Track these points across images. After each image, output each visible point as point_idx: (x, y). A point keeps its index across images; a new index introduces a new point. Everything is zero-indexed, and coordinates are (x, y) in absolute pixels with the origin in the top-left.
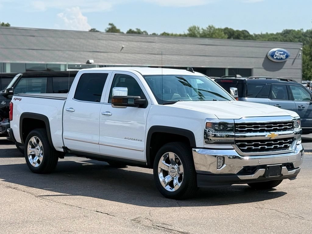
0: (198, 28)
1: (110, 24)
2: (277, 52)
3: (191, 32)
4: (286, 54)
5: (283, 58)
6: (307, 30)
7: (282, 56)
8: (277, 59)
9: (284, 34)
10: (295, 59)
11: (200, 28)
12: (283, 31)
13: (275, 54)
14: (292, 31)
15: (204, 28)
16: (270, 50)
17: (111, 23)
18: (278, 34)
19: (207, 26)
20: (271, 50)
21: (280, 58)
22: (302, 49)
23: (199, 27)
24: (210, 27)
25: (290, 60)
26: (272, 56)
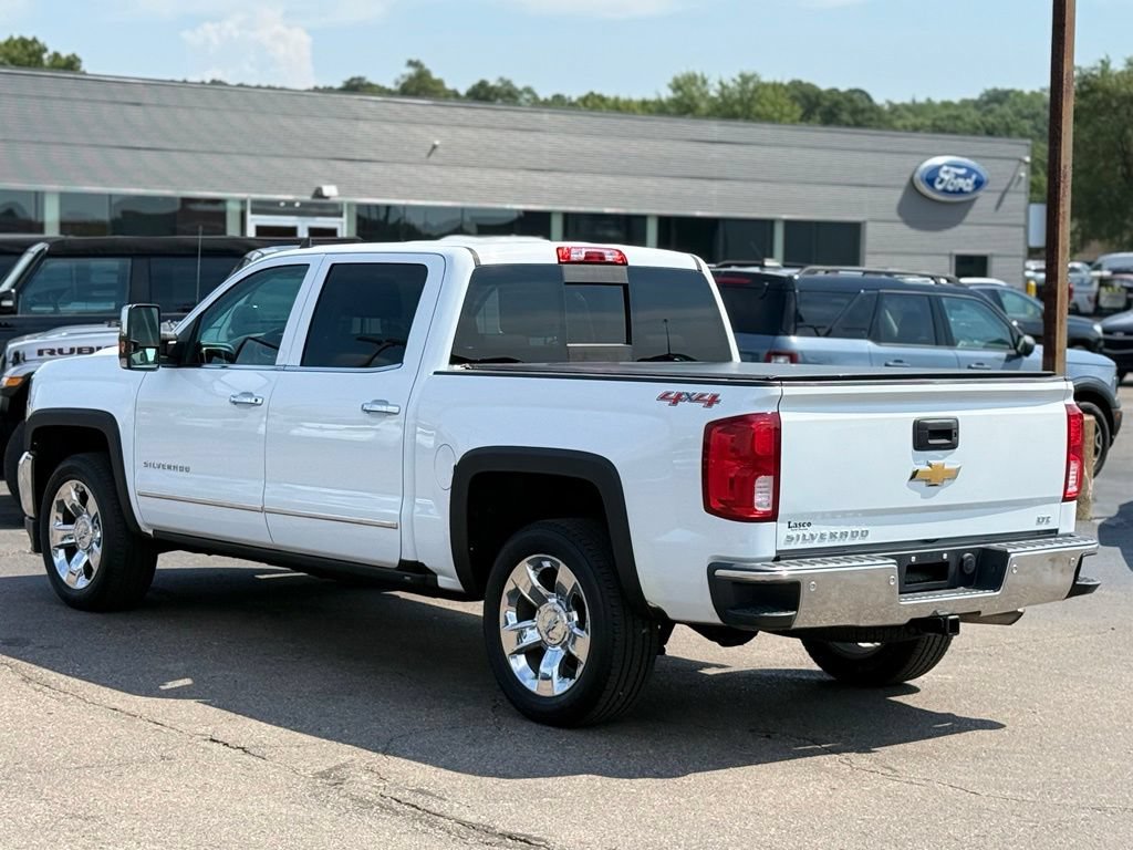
0: (704, 82)
1: (411, 63)
2: (945, 168)
3: (680, 93)
4: (974, 177)
5: (966, 189)
7: (961, 183)
8: (945, 191)
9: (987, 103)
10: (1004, 193)
11: (710, 82)
12: (982, 96)
13: (938, 176)
14: (1012, 95)
15: (725, 82)
16: (921, 163)
17: (414, 58)
18: (965, 103)
19: (736, 76)
20: (925, 160)
21: (957, 189)
22: (1028, 159)
23: (706, 76)
24: (745, 79)
25: (989, 194)
26: (930, 181)
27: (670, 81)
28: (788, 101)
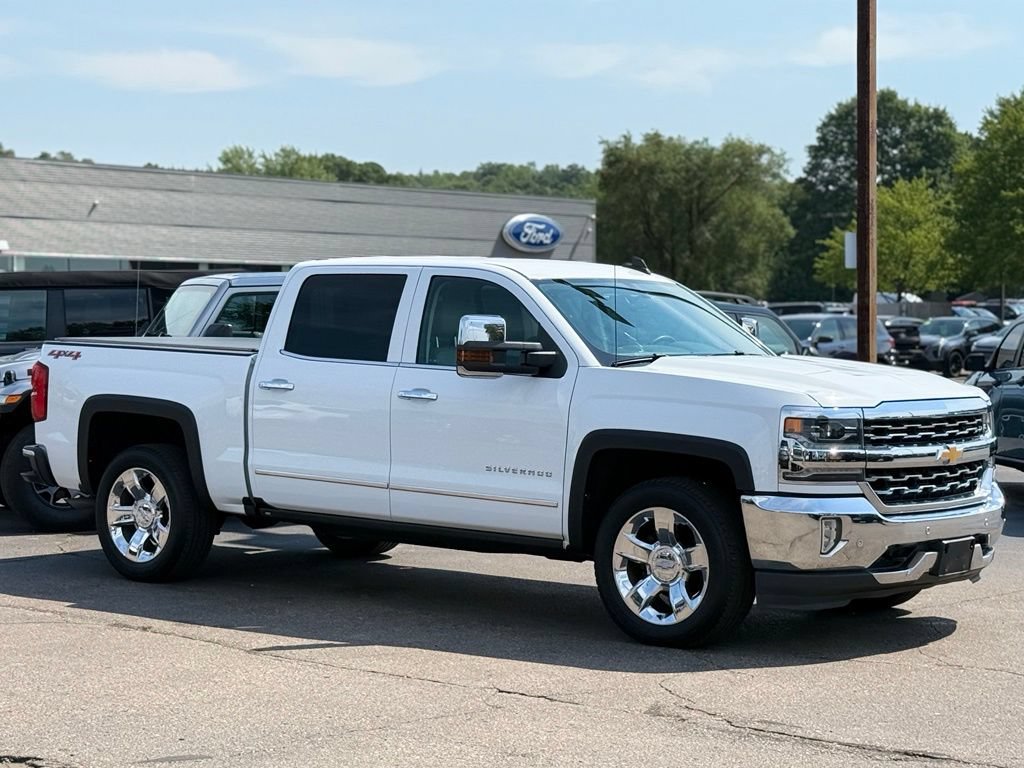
0: (250, 155)
2: (528, 224)
3: (230, 165)
4: (552, 231)
5: (546, 242)
6: (547, 167)
7: (541, 236)
8: (529, 243)
9: (484, 175)
10: (576, 244)
11: (256, 155)
12: (479, 169)
13: (523, 230)
14: (504, 168)
15: (268, 157)
16: (509, 220)
18: (465, 175)
19: (278, 150)
20: (512, 217)
21: (538, 242)
22: (594, 216)
23: (251, 150)
24: (286, 153)
25: (566, 246)
26: (517, 235)
27: (220, 155)
28: (325, 171)
